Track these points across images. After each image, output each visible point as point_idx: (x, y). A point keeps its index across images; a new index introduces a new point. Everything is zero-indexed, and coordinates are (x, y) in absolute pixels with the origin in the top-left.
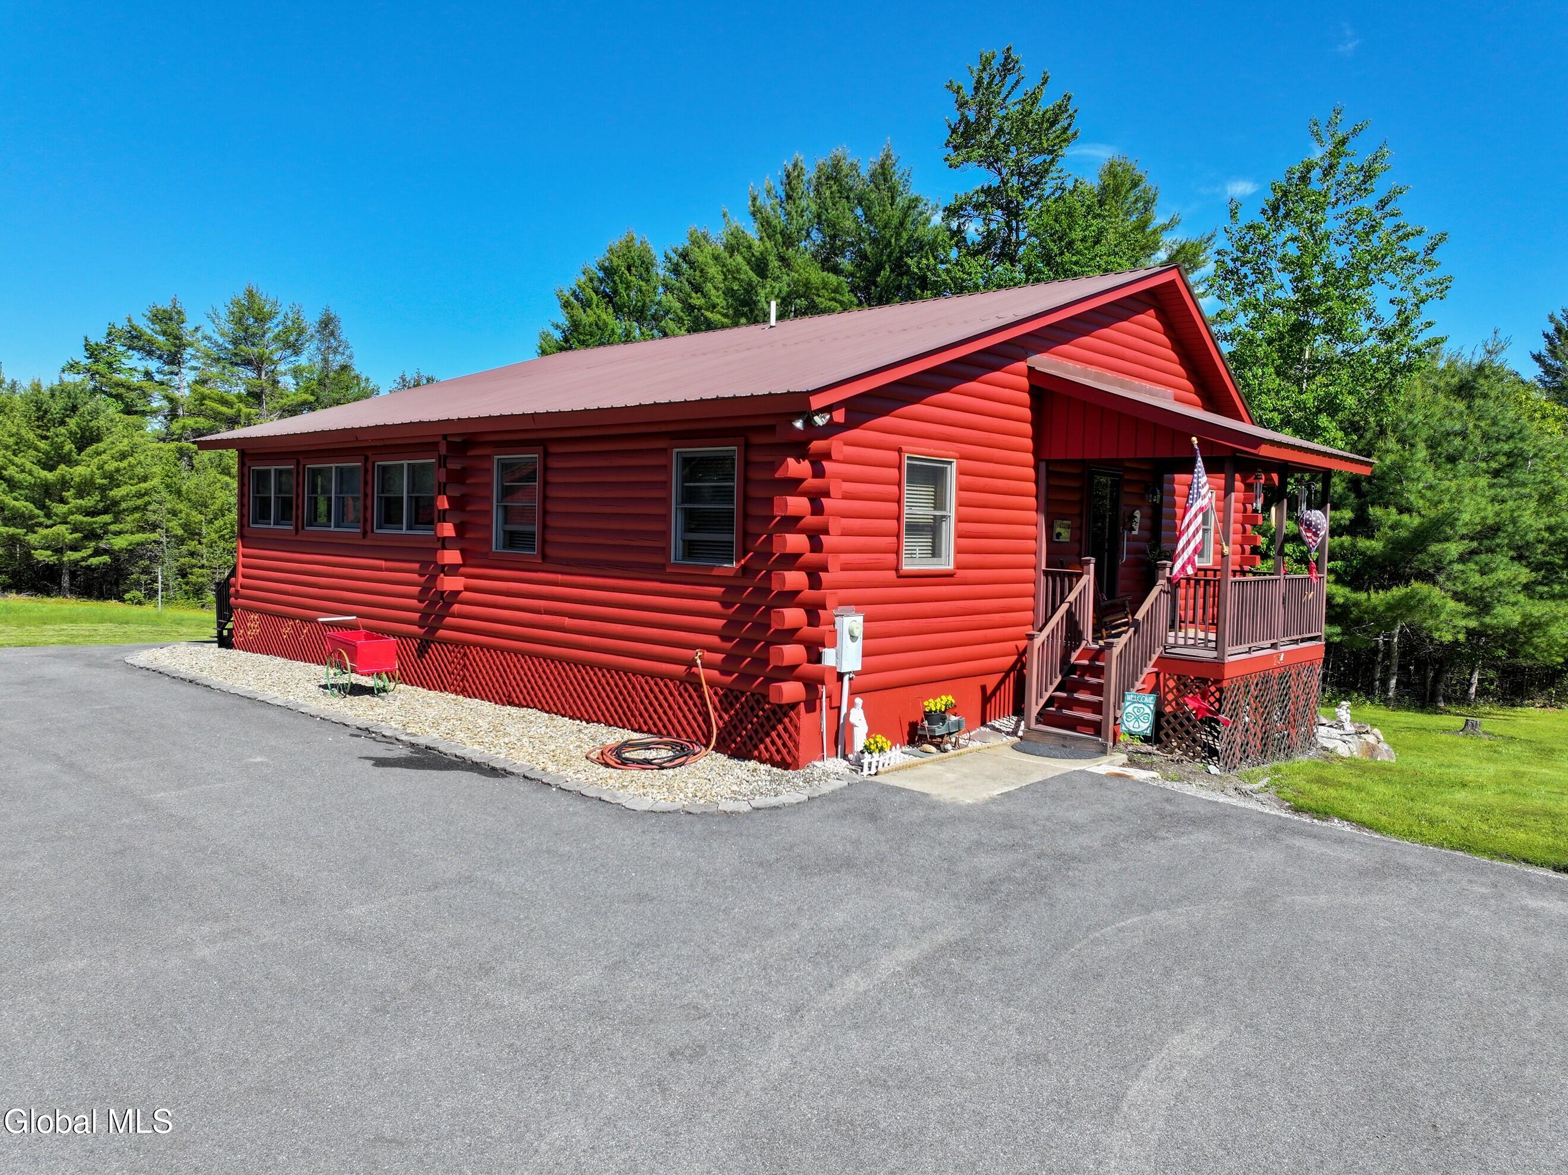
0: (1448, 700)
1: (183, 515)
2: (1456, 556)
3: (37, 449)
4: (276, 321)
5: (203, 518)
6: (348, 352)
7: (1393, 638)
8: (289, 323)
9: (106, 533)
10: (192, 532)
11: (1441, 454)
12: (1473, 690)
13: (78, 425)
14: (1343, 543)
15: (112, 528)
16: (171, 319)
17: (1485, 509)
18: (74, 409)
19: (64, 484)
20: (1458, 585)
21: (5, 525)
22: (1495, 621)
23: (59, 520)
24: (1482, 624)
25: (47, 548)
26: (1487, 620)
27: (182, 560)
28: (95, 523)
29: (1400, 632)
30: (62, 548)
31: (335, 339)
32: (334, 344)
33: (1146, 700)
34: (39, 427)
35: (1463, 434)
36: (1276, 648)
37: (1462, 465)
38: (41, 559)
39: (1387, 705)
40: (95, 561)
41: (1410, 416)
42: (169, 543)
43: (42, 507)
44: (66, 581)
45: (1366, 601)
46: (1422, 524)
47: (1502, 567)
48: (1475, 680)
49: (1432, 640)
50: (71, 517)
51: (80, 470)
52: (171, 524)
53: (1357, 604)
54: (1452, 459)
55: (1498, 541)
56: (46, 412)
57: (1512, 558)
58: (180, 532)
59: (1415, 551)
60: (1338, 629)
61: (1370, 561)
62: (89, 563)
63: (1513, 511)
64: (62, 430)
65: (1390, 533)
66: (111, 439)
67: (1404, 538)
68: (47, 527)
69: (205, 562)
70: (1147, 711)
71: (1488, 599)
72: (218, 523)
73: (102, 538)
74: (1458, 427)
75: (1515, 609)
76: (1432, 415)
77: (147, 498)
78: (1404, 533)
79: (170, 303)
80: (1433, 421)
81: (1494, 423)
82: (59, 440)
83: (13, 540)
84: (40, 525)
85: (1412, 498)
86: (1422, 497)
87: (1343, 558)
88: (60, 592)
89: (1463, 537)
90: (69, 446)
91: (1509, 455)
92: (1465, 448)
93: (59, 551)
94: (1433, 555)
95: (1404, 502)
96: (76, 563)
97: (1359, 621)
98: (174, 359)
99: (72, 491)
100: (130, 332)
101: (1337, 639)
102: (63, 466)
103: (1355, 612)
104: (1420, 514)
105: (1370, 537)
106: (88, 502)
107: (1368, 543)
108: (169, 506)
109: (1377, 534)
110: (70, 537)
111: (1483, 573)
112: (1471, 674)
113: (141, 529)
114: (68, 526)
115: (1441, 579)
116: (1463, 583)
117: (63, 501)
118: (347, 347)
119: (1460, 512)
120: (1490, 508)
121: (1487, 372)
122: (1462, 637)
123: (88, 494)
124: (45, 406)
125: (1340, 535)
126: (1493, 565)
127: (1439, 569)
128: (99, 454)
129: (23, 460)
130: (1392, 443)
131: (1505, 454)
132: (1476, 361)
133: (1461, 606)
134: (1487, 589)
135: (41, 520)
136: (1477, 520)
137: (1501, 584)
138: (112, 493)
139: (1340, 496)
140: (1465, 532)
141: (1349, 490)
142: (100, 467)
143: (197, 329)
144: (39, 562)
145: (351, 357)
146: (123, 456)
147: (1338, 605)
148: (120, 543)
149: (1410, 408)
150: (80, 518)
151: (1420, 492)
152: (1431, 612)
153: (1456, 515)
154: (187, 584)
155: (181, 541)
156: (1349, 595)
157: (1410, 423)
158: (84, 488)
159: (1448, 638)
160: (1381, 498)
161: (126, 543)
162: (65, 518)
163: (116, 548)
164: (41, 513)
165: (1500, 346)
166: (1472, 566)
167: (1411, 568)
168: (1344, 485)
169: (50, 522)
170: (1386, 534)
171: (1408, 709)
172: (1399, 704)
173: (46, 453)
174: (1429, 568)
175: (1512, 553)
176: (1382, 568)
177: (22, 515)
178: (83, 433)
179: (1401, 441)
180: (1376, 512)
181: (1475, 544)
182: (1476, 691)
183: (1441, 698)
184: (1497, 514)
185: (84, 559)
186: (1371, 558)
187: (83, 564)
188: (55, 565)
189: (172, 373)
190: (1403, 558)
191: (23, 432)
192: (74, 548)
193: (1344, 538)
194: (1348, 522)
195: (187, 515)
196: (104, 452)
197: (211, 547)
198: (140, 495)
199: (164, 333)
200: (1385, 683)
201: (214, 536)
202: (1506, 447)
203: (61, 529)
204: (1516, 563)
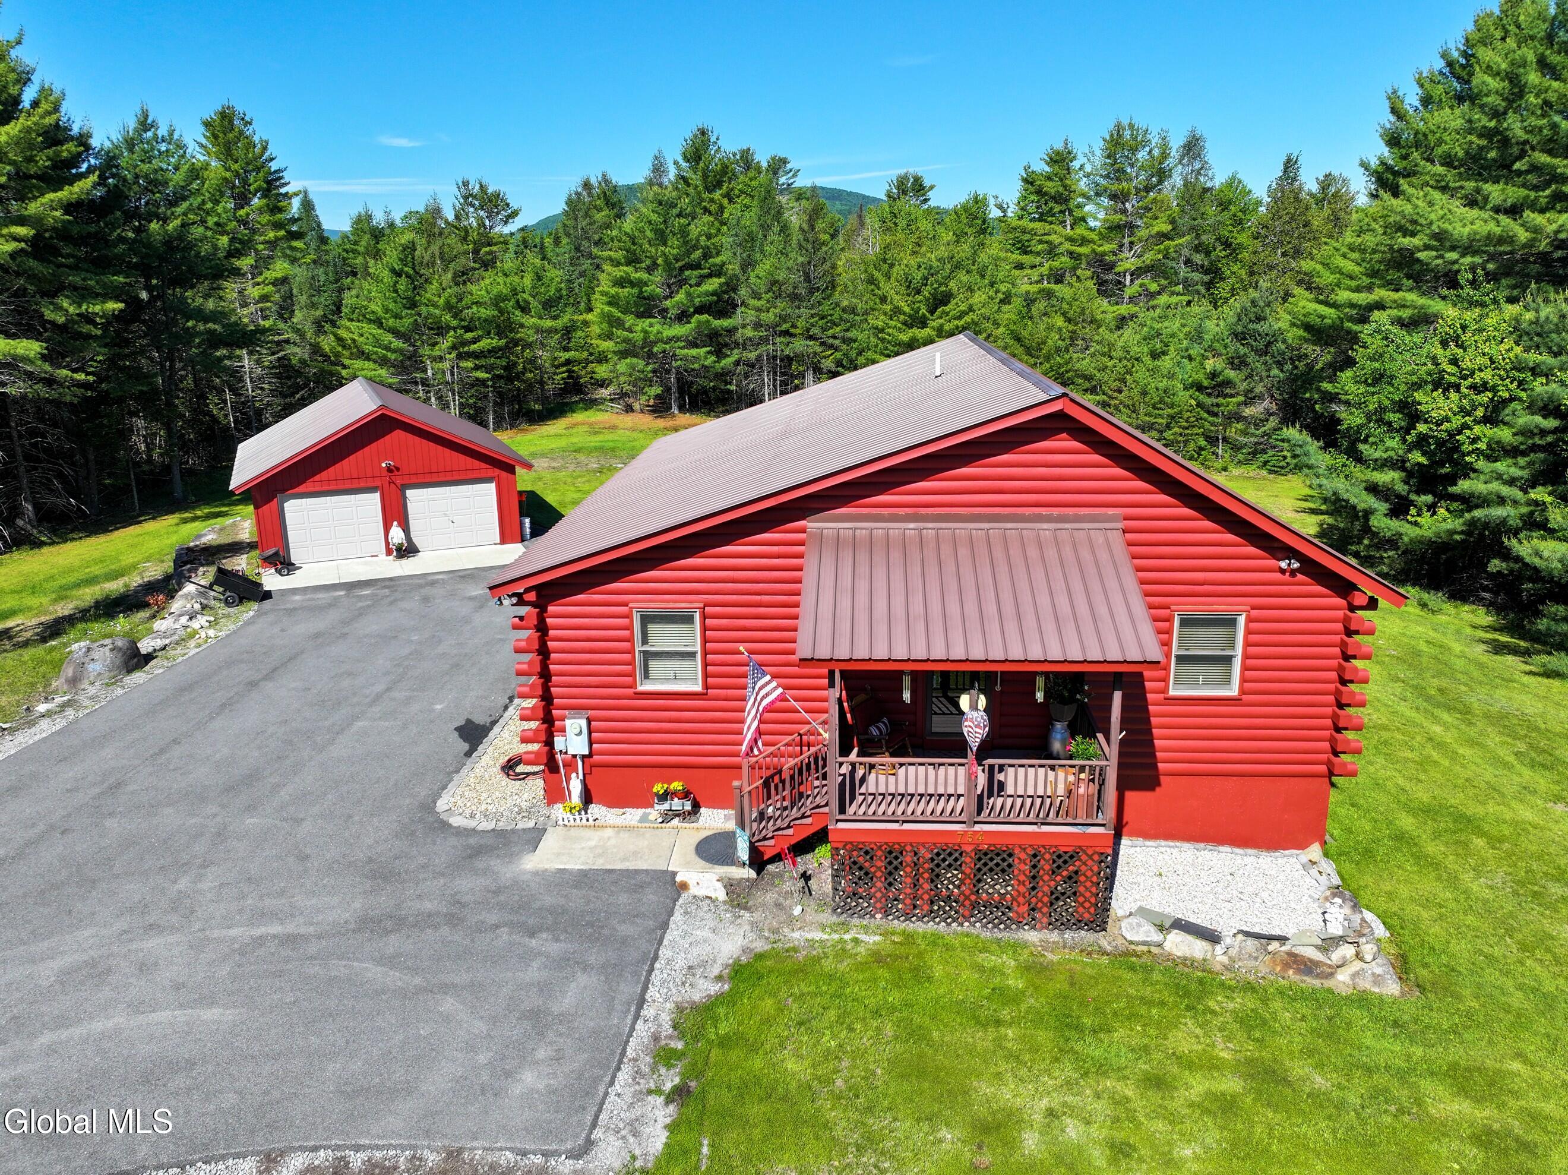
16: (1063, 160)
31: (1199, 162)
32: (1197, 167)
79: (1064, 143)
199: (1057, 175)
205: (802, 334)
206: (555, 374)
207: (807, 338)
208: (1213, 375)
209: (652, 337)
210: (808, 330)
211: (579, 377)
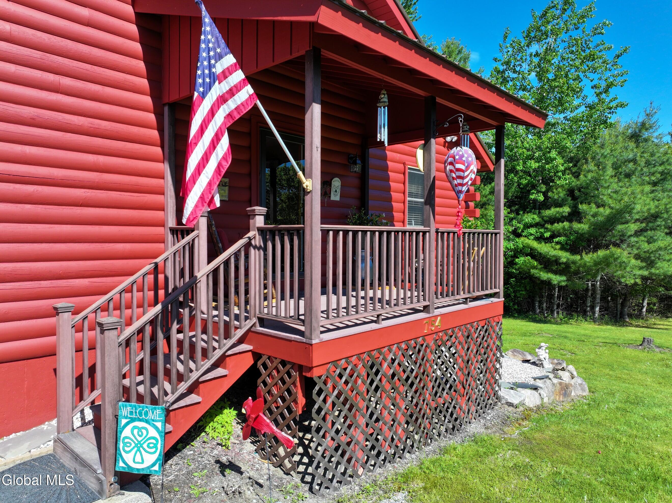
0: (630, 316)
2: (633, 232)
7: (597, 282)
11: (621, 173)
12: (644, 310)
14: (564, 227)
17: (649, 204)
20: (634, 250)
22: (658, 271)
24: (650, 273)
26: (653, 270)
29: (601, 278)
33: (150, 416)
35: (634, 161)
36: (428, 312)
37: (634, 178)
39: (595, 322)
41: (603, 151)
45: (579, 260)
46: (612, 212)
47: (661, 238)
48: (645, 304)
49: (620, 283)
53: (574, 262)
54: (628, 176)
55: (659, 223)
57: (667, 234)
59: (608, 230)
60: (564, 278)
61: (580, 236)
63: (667, 204)
65: (592, 219)
67: (601, 222)
70: (153, 433)
71: (653, 258)
74: (631, 156)
75: (669, 263)
76: (615, 150)
78: (600, 218)
80: (616, 153)
81: (652, 155)
85: (605, 198)
86: (611, 197)
87: (565, 235)
89: (637, 220)
91: (662, 173)
92: (636, 169)
94: (619, 232)
95: (600, 201)
97: (577, 273)
101: (563, 284)
103: (573, 268)
104: (610, 207)
105: (580, 222)
107: (579, 226)
109: (584, 220)
111: (649, 242)
112: (643, 300)
115: (624, 246)
116: (638, 249)
119: (635, 204)
120: (652, 203)
121: (647, 126)
122: (639, 281)
125: (563, 222)
126: (655, 238)
127: (622, 241)
130: (592, 166)
131: (659, 173)
132: (641, 120)
133: (638, 263)
134: (652, 252)
136: (645, 209)
137: (660, 249)
139: (563, 199)
140: (638, 217)
141: (568, 196)
147: (563, 263)
149: (602, 146)
151: (609, 195)
152: (621, 266)
153: (633, 206)
156: (569, 257)
157: (602, 155)
159: (631, 281)
160: (586, 199)
165: (654, 111)
166: (642, 238)
167: (606, 241)
168: (564, 192)
170: (589, 220)
171: (607, 324)
172: (601, 321)
174: (616, 240)
175: (666, 230)
176: (589, 241)
179: (597, 165)
180: (583, 207)
181: (644, 225)
182: (646, 310)
183: (627, 316)
184: (657, 207)
186: (582, 235)
190: (600, 235)
193: (565, 223)
194: (567, 214)
200: (593, 308)
202: (660, 169)
204: (668, 236)
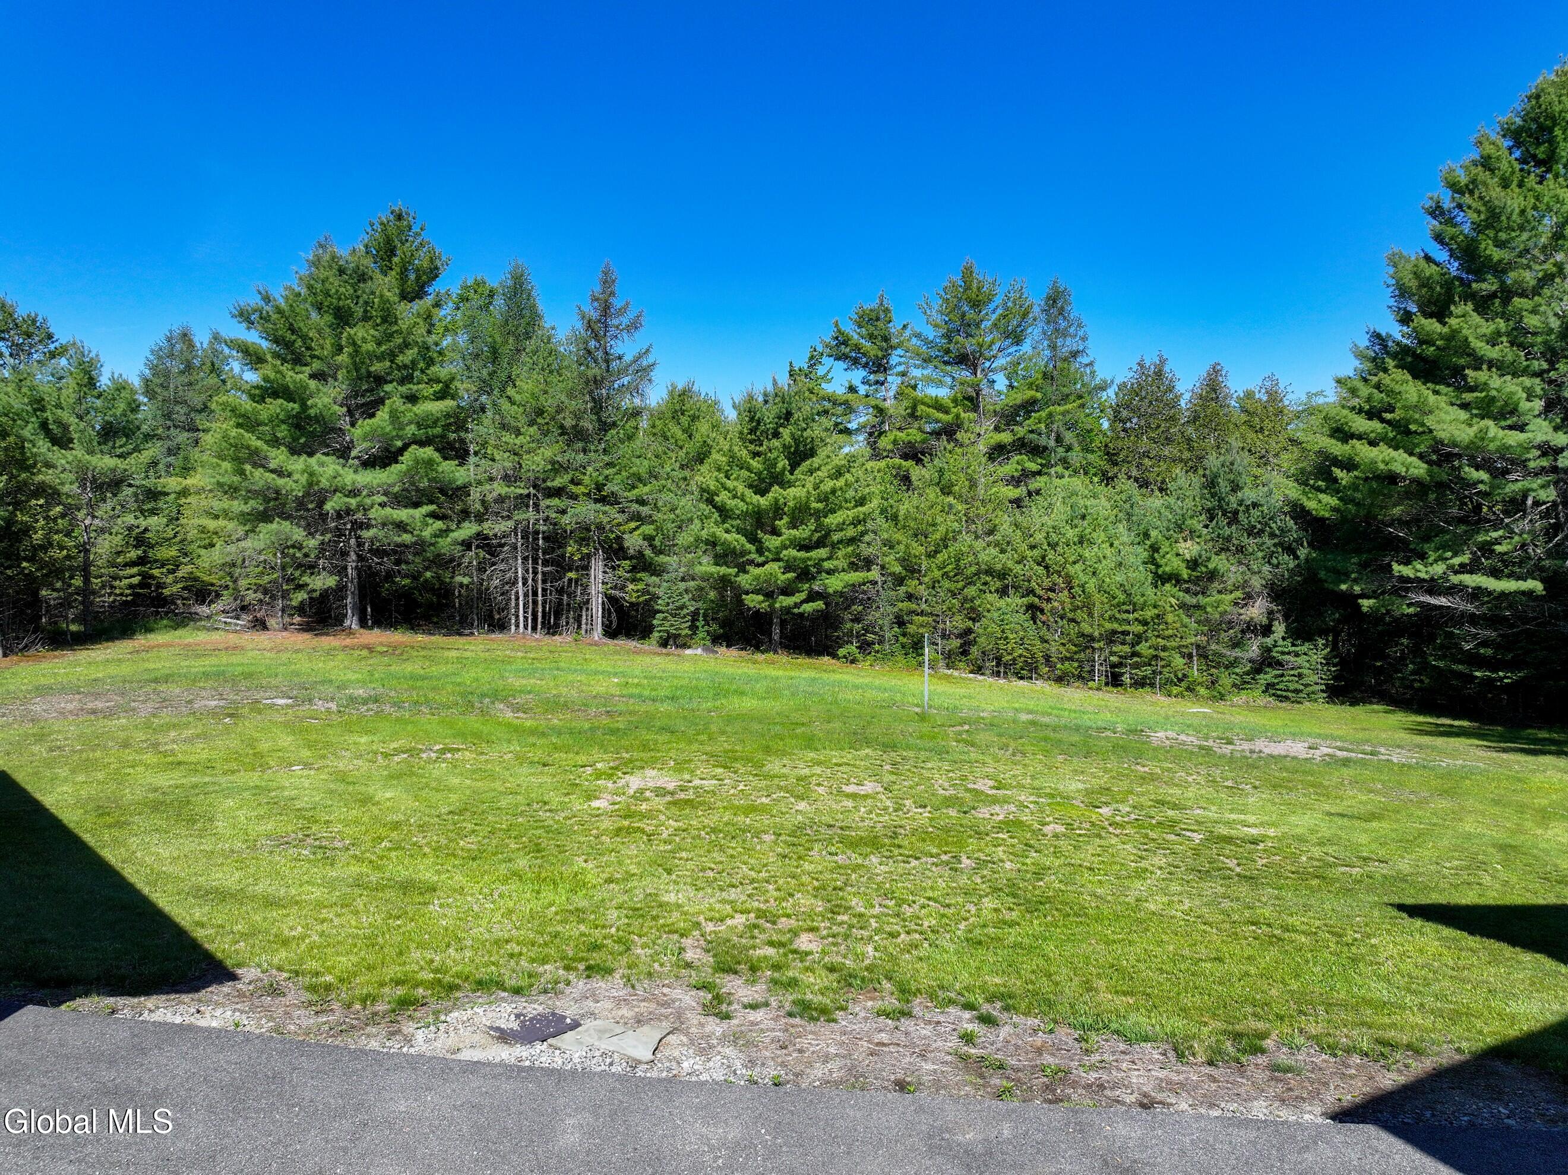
1: (902, 547)
3: (749, 470)
4: (992, 306)
5: (922, 549)
6: (1081, 333)
8: (1010, 304)
9: (819, 572)
10: (912, 570)
13: (792, 435)
15: (827, 565)
16: (878, 319)
18: (788, 415)
19: (777, 510)
21: (717, 564)
23: (771, 557)
25: (757, 592)
27: (900, 605)
28: (809, 559)
30: (773, 592)
31: (1065, 318)
32: (1063, 324)
34: (751, 442)
38: (752, 605)
40: (808, 607)
42: (885, 582)
43: (753, 539)
44: (776, 632)
50: (785, 552)
51: (792, 492)
52: (887, 559)
56: (759, 422)
58: (898, 569)
62: (801, 610)
64: (776, 443)
66: (825, 453)
68: (759, 565)
69: (924, 606)
72: (940, 557)
73: (814, 578)
77: (860, 528)
79: (878, 301)
82: (771, 456)
83: (724, 582)
84: (751, 562)
88: (771, 648)
90: (783, 463)
93: (769, 595)
96: (787, 610)
98: (879, 366)
99: (786, 519)
100: (837, 338)
102: (776, 487)
106: (802, 533)
108: (885, 536)
110: (783, 578)
113: (854, 567)
114: (781, 564)
117: (775, 532)
118: (1080, 326)
123: (802, 523)
124: (758, 415)
128: (811, 472)
129: (735, 483)
135: (753, 556)
138: (827, 521)
142: (816, 487)
143: (905, 327)
144: (749, 609)
145: (1084, 339)
146: (838, 474)
148: (835, 584)
150: (793, 553)
154: (904, 635)
155: (900, 581)
158: (800, 514)
161: (842, 584)
162: (778, 553)
163: (831, 590)
164: (753, 548)
169: (761, 560)
173: (759, 474)
177: (733, 552)
178: (797, 446)
185: (797, 605)
187: (796, 611)
188: (766, 613)
189: (877, 382)
191: (736, 449)
192: (787, 591)
195: (907, 546)
196: (819, 469)
197: (934, 587)
198: (857, 522)
199: (871, 337)
201: (937, 574)
203: (774, 567)
205: (588, 495)
206: (115, 578)
207: (596, 501)
208: (1193, 564)
209: (324, 483)
210: (599, 487)
211: (161, 586)
